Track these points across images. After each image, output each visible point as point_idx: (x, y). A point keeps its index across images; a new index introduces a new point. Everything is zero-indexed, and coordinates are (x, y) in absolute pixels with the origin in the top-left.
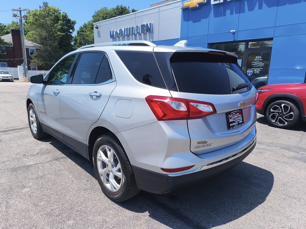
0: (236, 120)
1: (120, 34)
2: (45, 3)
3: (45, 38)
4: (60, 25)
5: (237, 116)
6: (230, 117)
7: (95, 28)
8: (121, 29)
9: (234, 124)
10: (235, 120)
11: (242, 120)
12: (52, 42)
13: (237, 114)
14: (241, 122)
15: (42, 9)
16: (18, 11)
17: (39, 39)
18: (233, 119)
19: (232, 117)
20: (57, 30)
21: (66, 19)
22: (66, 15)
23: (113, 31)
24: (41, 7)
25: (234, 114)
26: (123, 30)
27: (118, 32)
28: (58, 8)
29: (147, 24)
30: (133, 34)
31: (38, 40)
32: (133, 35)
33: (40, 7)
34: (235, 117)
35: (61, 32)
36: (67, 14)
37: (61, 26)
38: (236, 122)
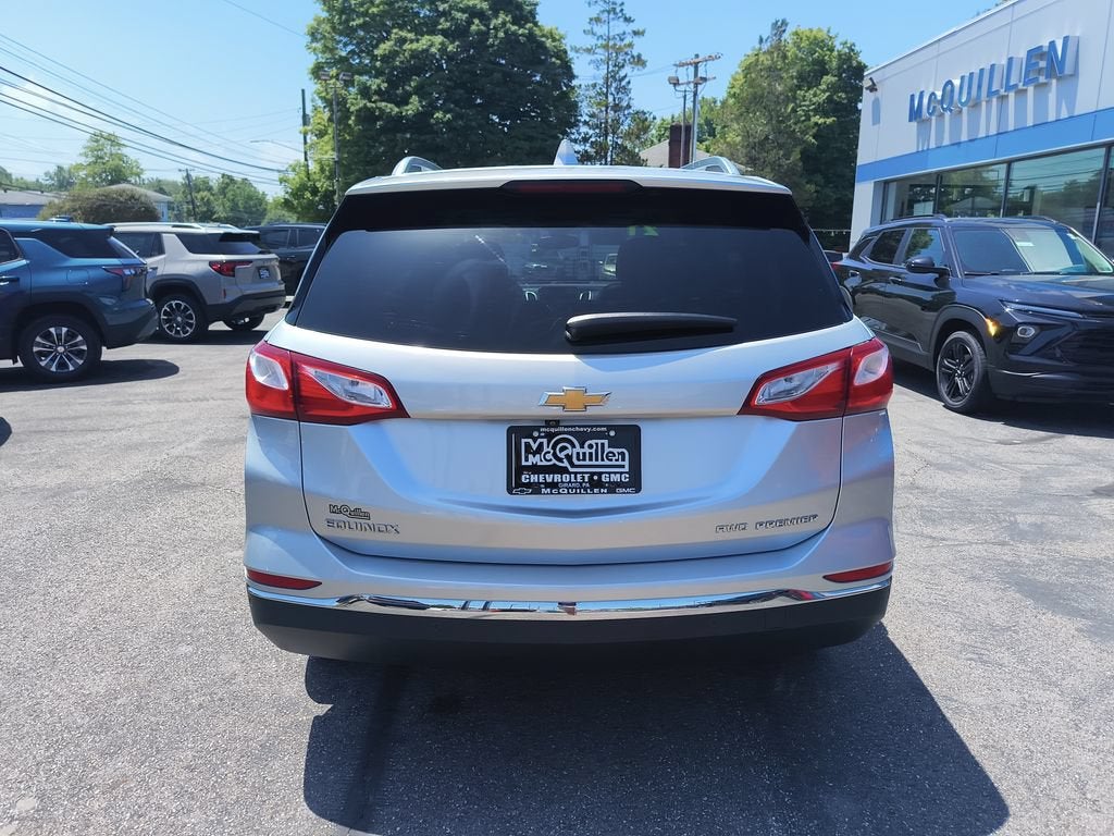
0: (578, 463)
1: (942, 102)
2: (779, 23)
3: (762, 144)
4: (824, 91)
5: (585, 450)
6: (534, 447)
7: (867, 89)
8: (950, 82)
9: (554, 478)
11: (627, 469)
12: (781, 152)
13: (590, 442)
14: (617, 478)
15: (765, 47)
16: (691, 64)
17: (742, 147)
19: (546, 450)
20: (812, 110)
21: (850, 66)
22: (853, 50)
23: (922, 94)
24: (764, 38)
25: (563, 440)
26: (957, 82)
27: (939, 94)
28: (829, 31)
29: (1052, 44)
30: (990, 93)
31: (742, 152)
32: (994, 100)
33: (761, 40)
34: (568, 452)
35: (826, 115)
36: (857, 49)
37: (827, 94)
38: (571, 470)
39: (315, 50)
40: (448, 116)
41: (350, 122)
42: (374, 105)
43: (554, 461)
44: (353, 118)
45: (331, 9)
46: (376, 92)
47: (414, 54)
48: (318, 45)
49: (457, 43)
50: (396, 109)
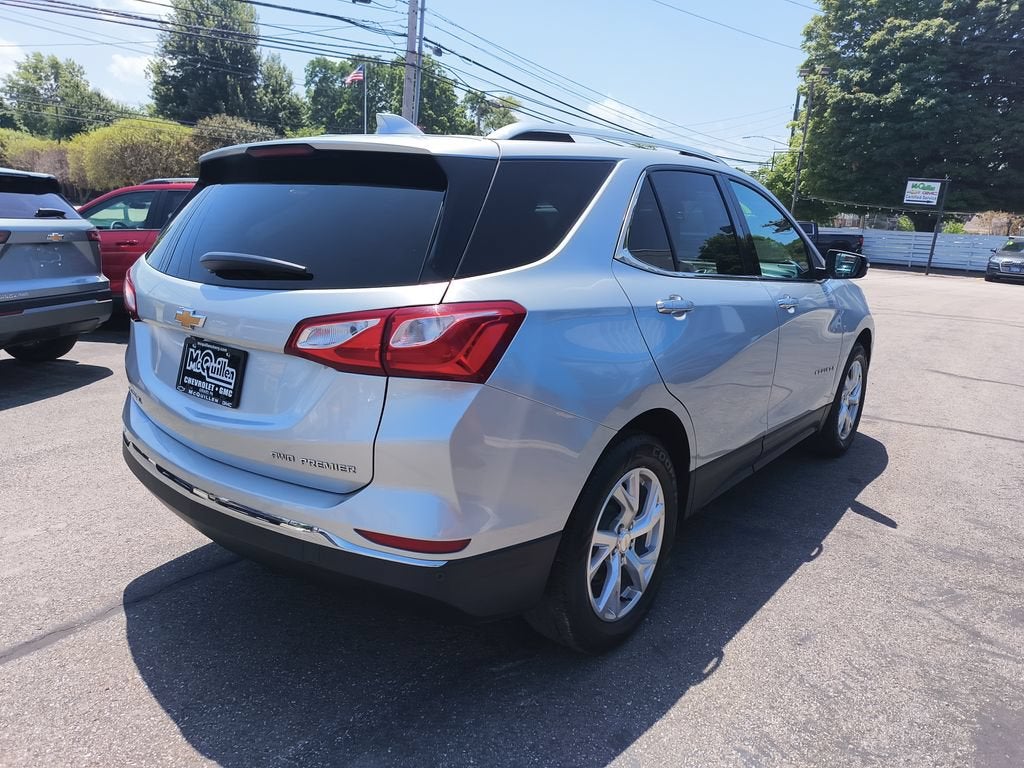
0: (211, 375)
5: (216, 365)
6: (194, 356)
9: (198, 383)
10: (205, 374)
11: (232, 387)
13: (219, 359)
14: (226, 393)
18: (199, 365)
19: (199, 360)
25: (208, 354)
34: (208, 364)
38: (208, 379)
39: (809, 48)
40: (933, 101)
41: (826, 115)
42: (852, 96)
43: (201, 370)
44: (829, 110)
45: (828, 7)
46: (857, 84)
47: (906, 42)
48: (813, 44)
49: (957, 24)
50: (875, 98)
